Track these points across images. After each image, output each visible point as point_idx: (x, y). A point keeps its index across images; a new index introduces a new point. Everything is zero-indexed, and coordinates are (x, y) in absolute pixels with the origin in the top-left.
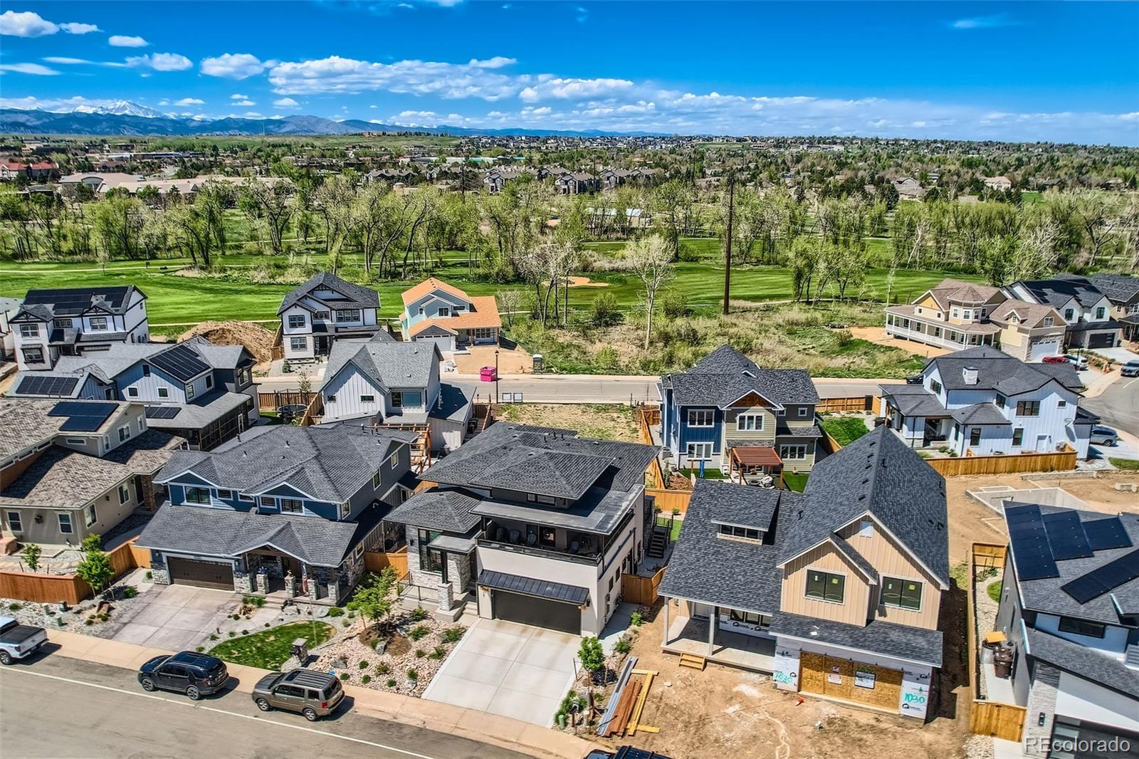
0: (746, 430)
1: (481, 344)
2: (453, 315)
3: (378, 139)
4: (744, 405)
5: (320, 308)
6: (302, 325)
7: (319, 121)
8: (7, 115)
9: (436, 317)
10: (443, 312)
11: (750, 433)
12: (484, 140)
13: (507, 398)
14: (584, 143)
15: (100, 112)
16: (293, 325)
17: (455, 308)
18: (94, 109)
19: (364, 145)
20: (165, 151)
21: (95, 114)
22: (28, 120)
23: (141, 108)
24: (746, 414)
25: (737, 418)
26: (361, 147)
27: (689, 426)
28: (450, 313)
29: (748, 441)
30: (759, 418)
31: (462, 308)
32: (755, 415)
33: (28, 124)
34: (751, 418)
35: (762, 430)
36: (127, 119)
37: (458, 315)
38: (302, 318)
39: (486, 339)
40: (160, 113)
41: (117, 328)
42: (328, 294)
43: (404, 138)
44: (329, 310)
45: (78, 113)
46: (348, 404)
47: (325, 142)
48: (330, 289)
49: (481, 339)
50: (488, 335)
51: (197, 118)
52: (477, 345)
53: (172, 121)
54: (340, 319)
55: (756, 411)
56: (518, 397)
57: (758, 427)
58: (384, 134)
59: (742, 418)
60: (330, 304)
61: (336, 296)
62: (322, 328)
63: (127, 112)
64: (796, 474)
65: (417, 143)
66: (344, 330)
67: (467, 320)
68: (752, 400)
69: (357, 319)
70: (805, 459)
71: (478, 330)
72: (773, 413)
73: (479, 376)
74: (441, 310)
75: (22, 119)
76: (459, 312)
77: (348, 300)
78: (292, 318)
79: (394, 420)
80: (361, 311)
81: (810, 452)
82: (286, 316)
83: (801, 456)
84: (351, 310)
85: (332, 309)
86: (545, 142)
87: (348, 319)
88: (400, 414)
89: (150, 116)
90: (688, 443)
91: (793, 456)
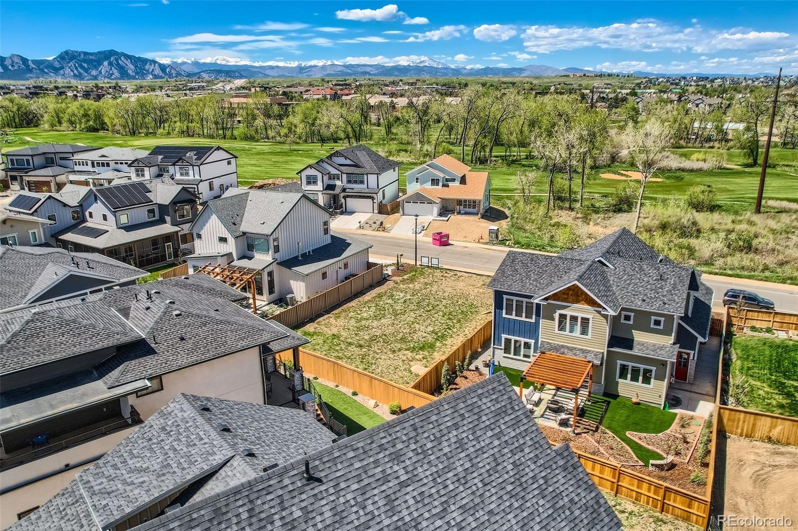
0: (567, 332)
1: (466, 213)
2: (443, 186)
3: (579, 79)
4: (565, 300)
5: (334, 171)
6: (315, 183)
7: (548, 68)
8: (362, 68)
9: (428, 186)
10: (435, 182)
11: (572, 338)
12: (660, 80)
13: (425, 261)
14: (746, 81)
15: (411, 65)
16: (309, 183)
17: (447, 180)
18: (408, 63)
19: (568, 83)
20: (435, 86)
21: (409, 65)
22: (371, 71)
23: (435, 61)
24: (568, 312)
25: (557, 316)
26: (565, 84)
27: (504, 315)
28: (441, 184)
29: (568, 348)
30: (585, 321)
31: (453, 180)
32: (580, 315)
33: (372, 73)
34: (574, 319)
35: (589, 337)
36: (426, 68)
37: (448, 186)
38: (315, 177)
39: (472, 210)
40: (446, 65)
41: (195, 175)
42: (342, 160)
43: (599, 78)
44: (340, 173)
45: (399, 65)
46: (210, 242)
47: (541, 81)
48: (343, 156)
49: (468, 210)
50: (474, 207)
51: (469, 67)
52: (462, 214)
53: (453, 69)
54: (349, 182)
55: (579, 310)
56: (435, 262)
57: (584, 331)
58: (584, 75)
59: (563, 317)
60: (342, 168)
61: (348, 162)
62: (331, 187)
63: (427, 64)
64: (638, 404)
65: (608, 82)
66: (351, 191)
67: (456, 191)
68: (573, 295)
69: (362, 182)
70: (651, 386)
71: (465, 201)
72: (605, 317)
73: (430, 239)
74: (433, 180)
75: (368, 69)
76: (450, 184)
77: (356, 166)
78: (308, 177)
79: (245, 263)
80: (365, 176)
81: (660, 377)
82: (304, 174)
83: (647, 380)
84: (358, 174)
85: (342, 173)
86: (713, 81)
87: (355, 182)
88: (250, 258)
89: (440, 67)
90: (504, 336)
91: (635, 378)
